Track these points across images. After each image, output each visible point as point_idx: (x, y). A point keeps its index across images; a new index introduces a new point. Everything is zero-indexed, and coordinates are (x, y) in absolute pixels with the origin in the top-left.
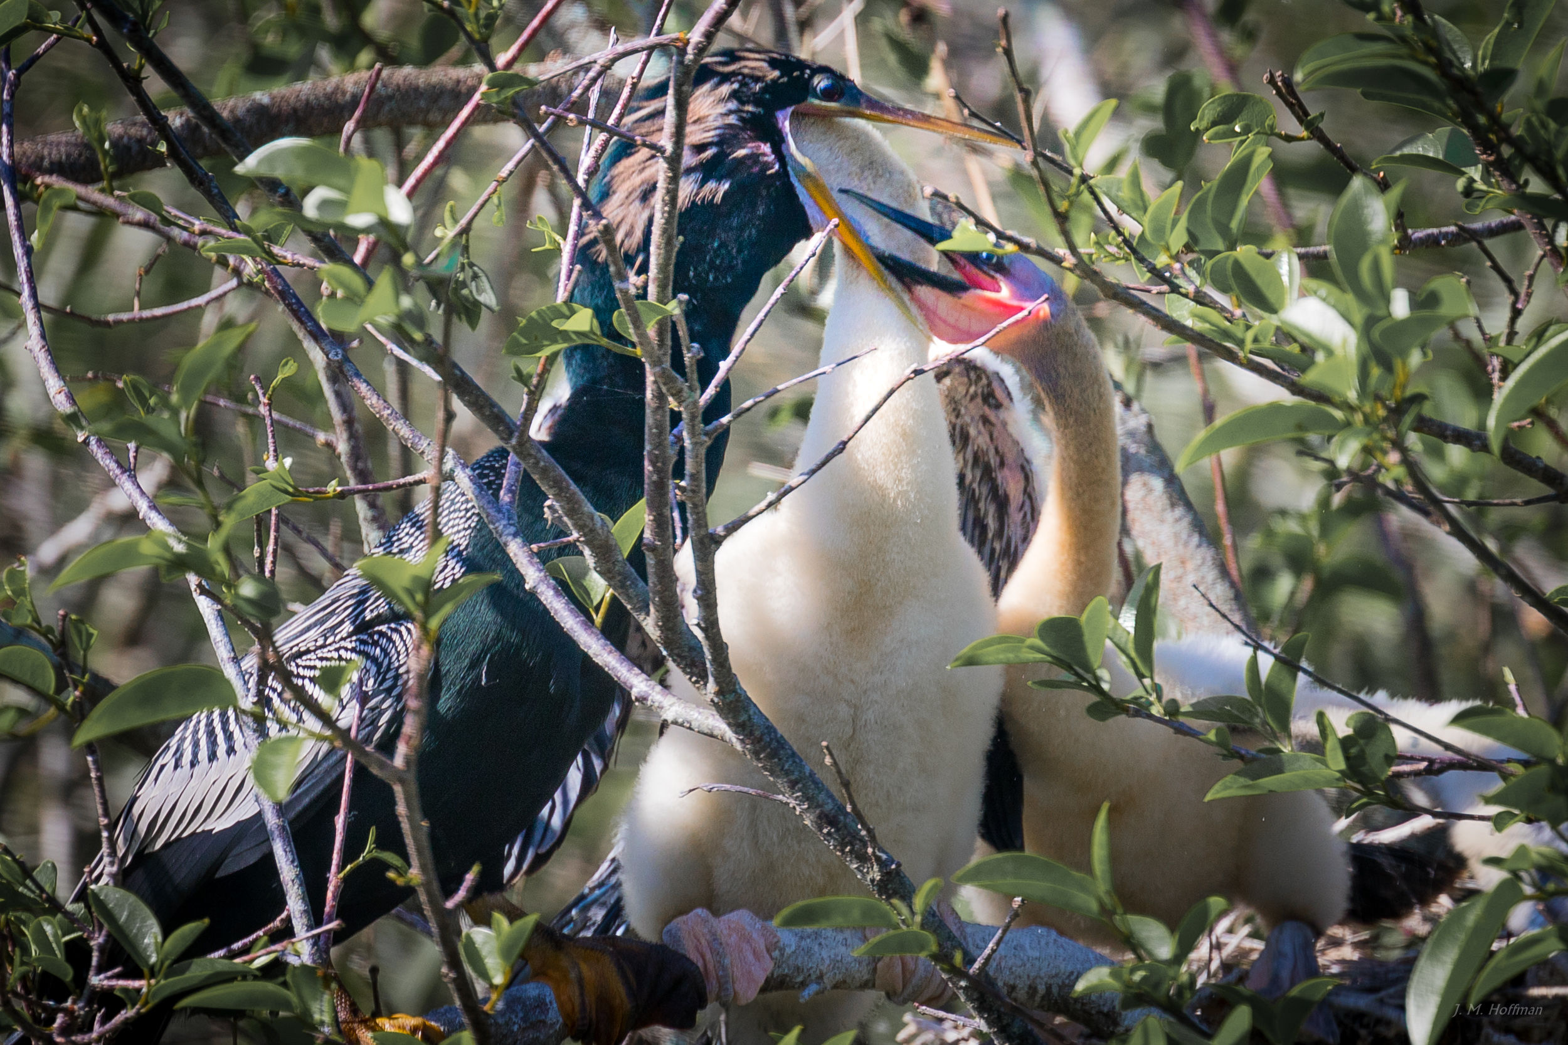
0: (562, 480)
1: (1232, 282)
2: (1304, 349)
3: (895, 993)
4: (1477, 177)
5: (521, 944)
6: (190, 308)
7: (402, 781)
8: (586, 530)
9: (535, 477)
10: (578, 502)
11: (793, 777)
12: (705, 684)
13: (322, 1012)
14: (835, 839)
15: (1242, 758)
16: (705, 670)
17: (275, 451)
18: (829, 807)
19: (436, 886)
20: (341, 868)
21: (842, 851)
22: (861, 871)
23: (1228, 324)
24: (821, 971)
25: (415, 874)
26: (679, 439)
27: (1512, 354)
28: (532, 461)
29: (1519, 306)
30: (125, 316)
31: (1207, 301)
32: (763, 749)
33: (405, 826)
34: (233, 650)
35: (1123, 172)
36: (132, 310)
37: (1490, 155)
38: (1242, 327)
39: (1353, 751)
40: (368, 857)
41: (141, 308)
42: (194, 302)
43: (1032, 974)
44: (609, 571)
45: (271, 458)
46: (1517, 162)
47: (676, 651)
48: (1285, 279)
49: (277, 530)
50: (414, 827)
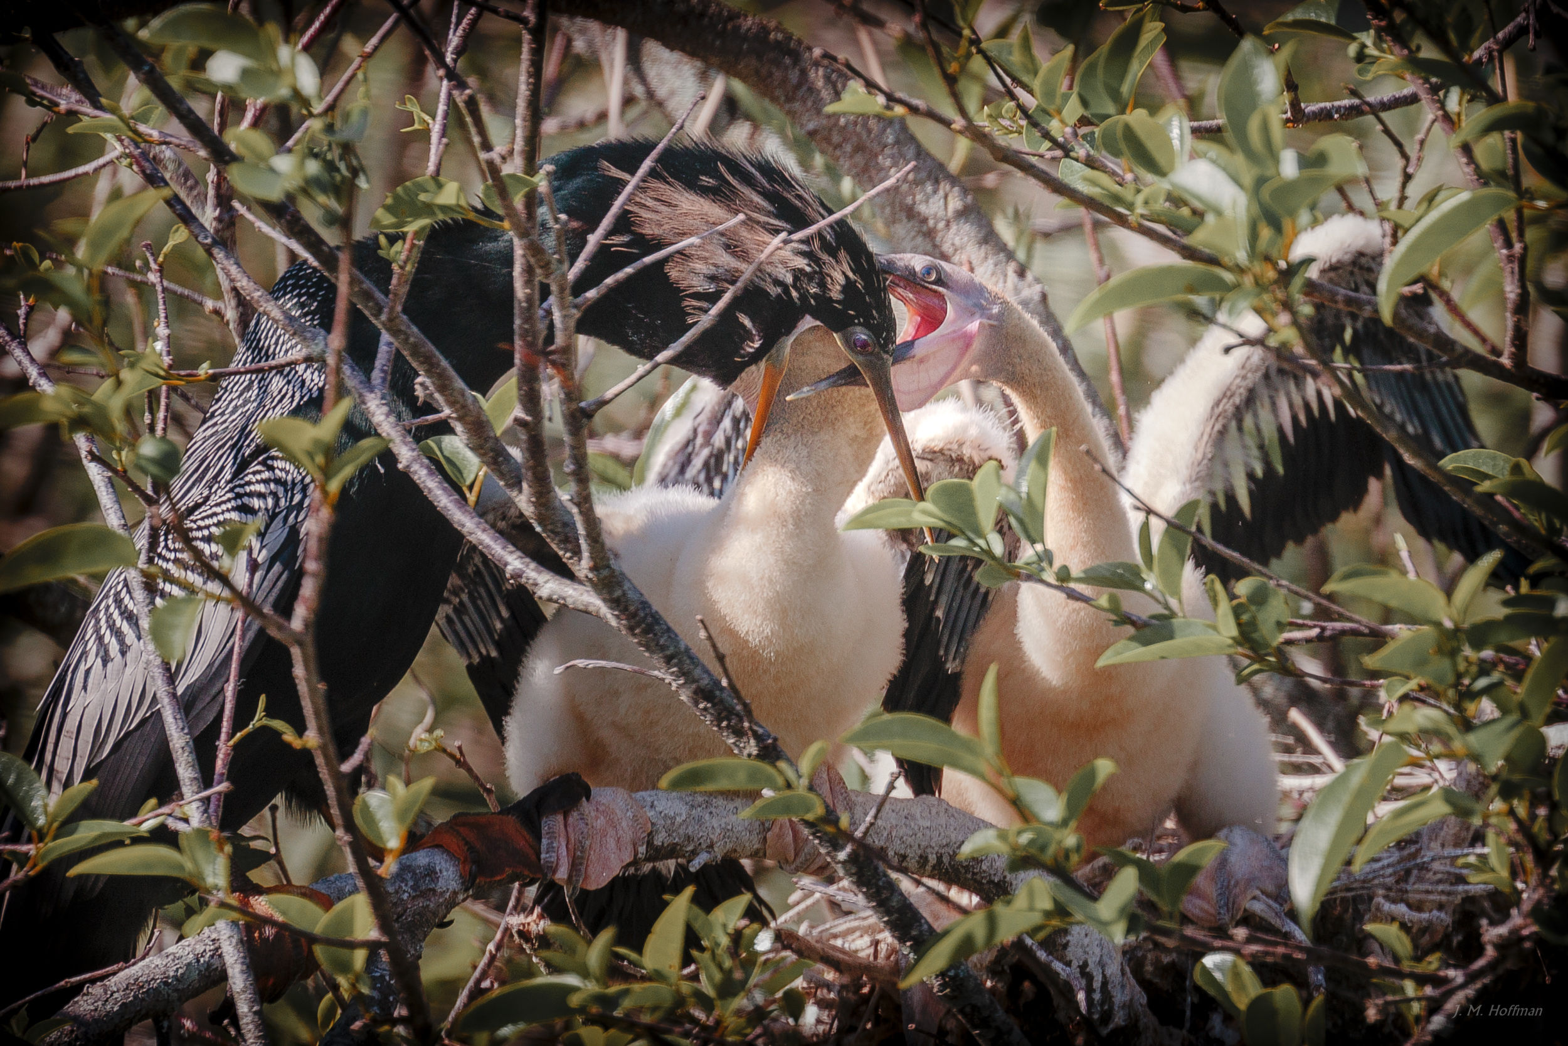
0: (432, 356)
1: (1123, 146)
2: (1195, 212)
3: (787, 861)
4: (1369, 42)
5: (416, 809)
6: (77, 176)
7: (301, 644)
8: (458, 406)
9: (405, 353)
10: (449, 378)
11: (668, 653)
12: (580, 560)
13: (215, 874)
14: (712, 714)
15: (1133, 623)
16: (579, 546)
17: (166, 317)
18: (705, 681)
19: (332, 749)
20: (231, 736)
21: (719, 726)
22: (738, 746)
23: (1118, 187)
24: (712, 841)
25: (312, 738)
26: (549, 313)
27: (1403, 218)
28: (402, 336)
29: (1410, 170)
30: (12, 184)
31: (1096, 165)
32: (638, 625)
33: (303, 688)
34: (123, 517)
35: (1015, 36)
36: (20, 178)
37: (1381, 20)
38: (1132, 191)
39: (1245, 618)
40: (258, 725)
41: (27, 177)
42: (81, 170)
43: (923, 844)
44: (481, 447)
45: (162, 325)
46: (1409, 28)
47: (549, 527)
48: (1176, 143)
49: (168, 397)
50: (312, 691)
